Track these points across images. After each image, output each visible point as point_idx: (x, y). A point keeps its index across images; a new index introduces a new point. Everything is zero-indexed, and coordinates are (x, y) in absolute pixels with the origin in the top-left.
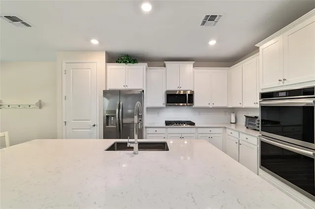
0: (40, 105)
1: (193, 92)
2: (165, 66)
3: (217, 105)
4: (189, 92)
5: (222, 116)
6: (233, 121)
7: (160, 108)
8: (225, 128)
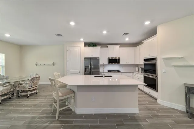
0: (54, 64)
1: (120, 58)
2: (107, 47)
3: (130, 63)
4: (118, 58)
5: (132, 68)
6: (137, 70)
7: (106, 65)
8: (133, 73)
